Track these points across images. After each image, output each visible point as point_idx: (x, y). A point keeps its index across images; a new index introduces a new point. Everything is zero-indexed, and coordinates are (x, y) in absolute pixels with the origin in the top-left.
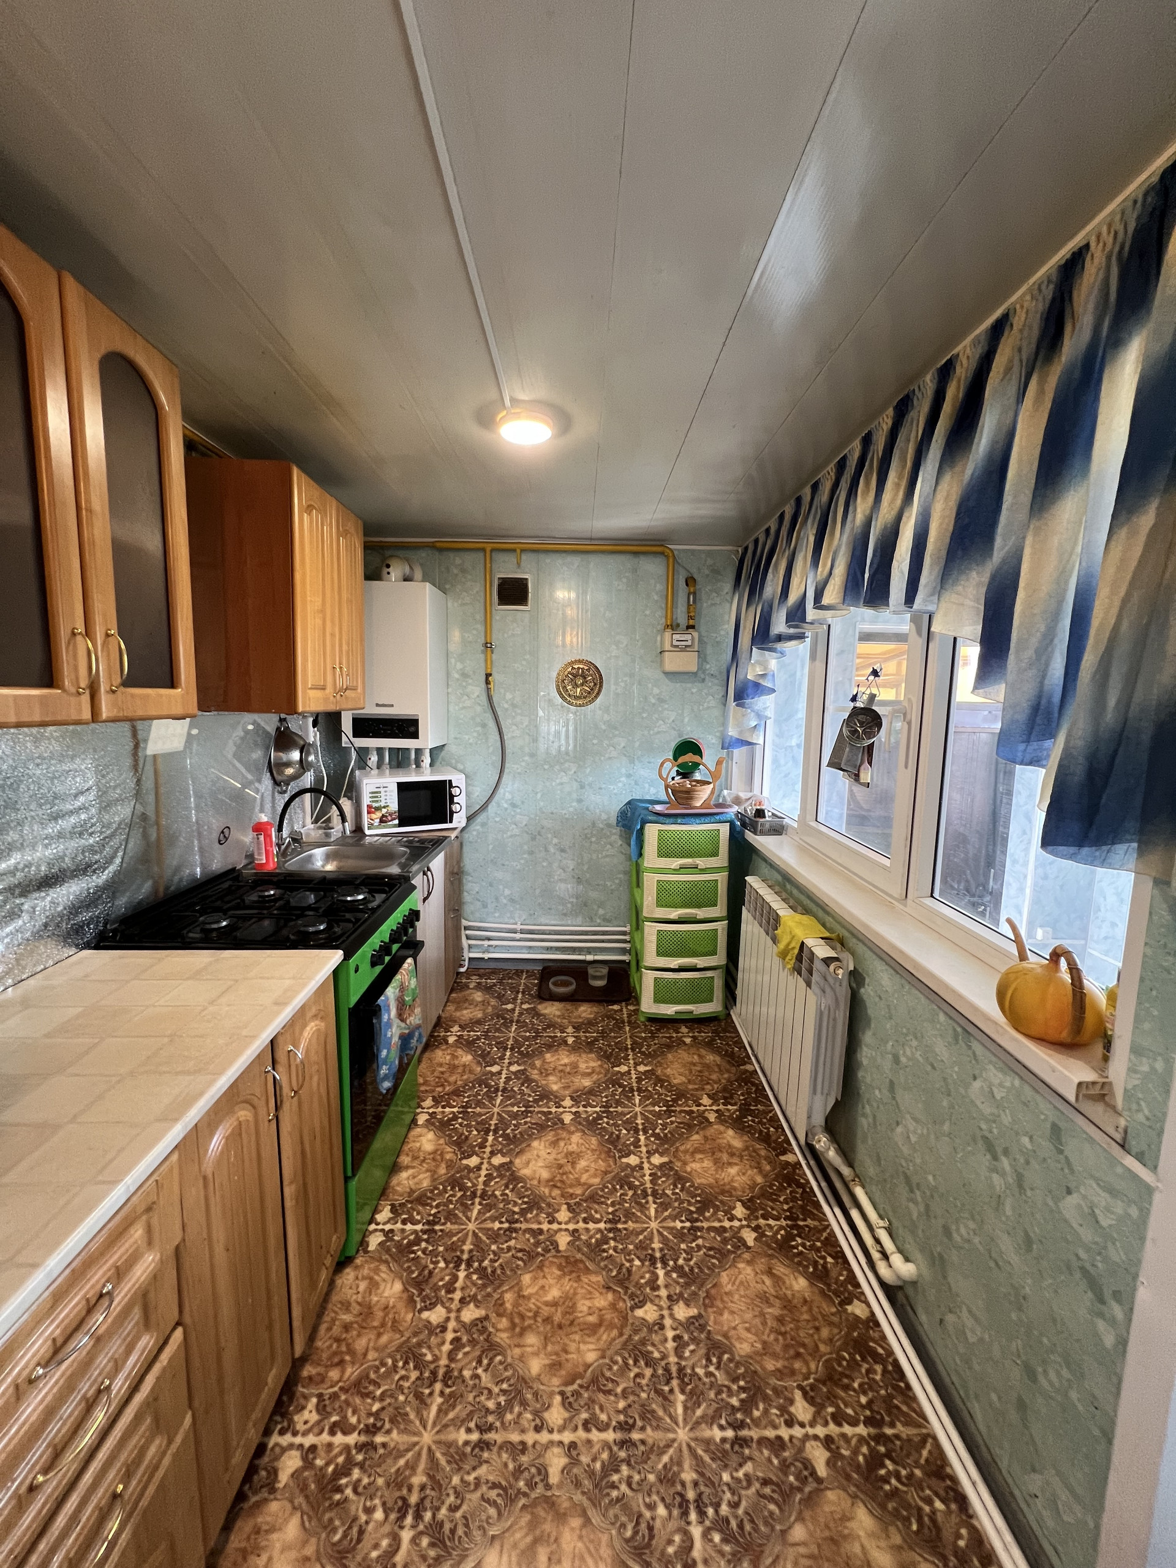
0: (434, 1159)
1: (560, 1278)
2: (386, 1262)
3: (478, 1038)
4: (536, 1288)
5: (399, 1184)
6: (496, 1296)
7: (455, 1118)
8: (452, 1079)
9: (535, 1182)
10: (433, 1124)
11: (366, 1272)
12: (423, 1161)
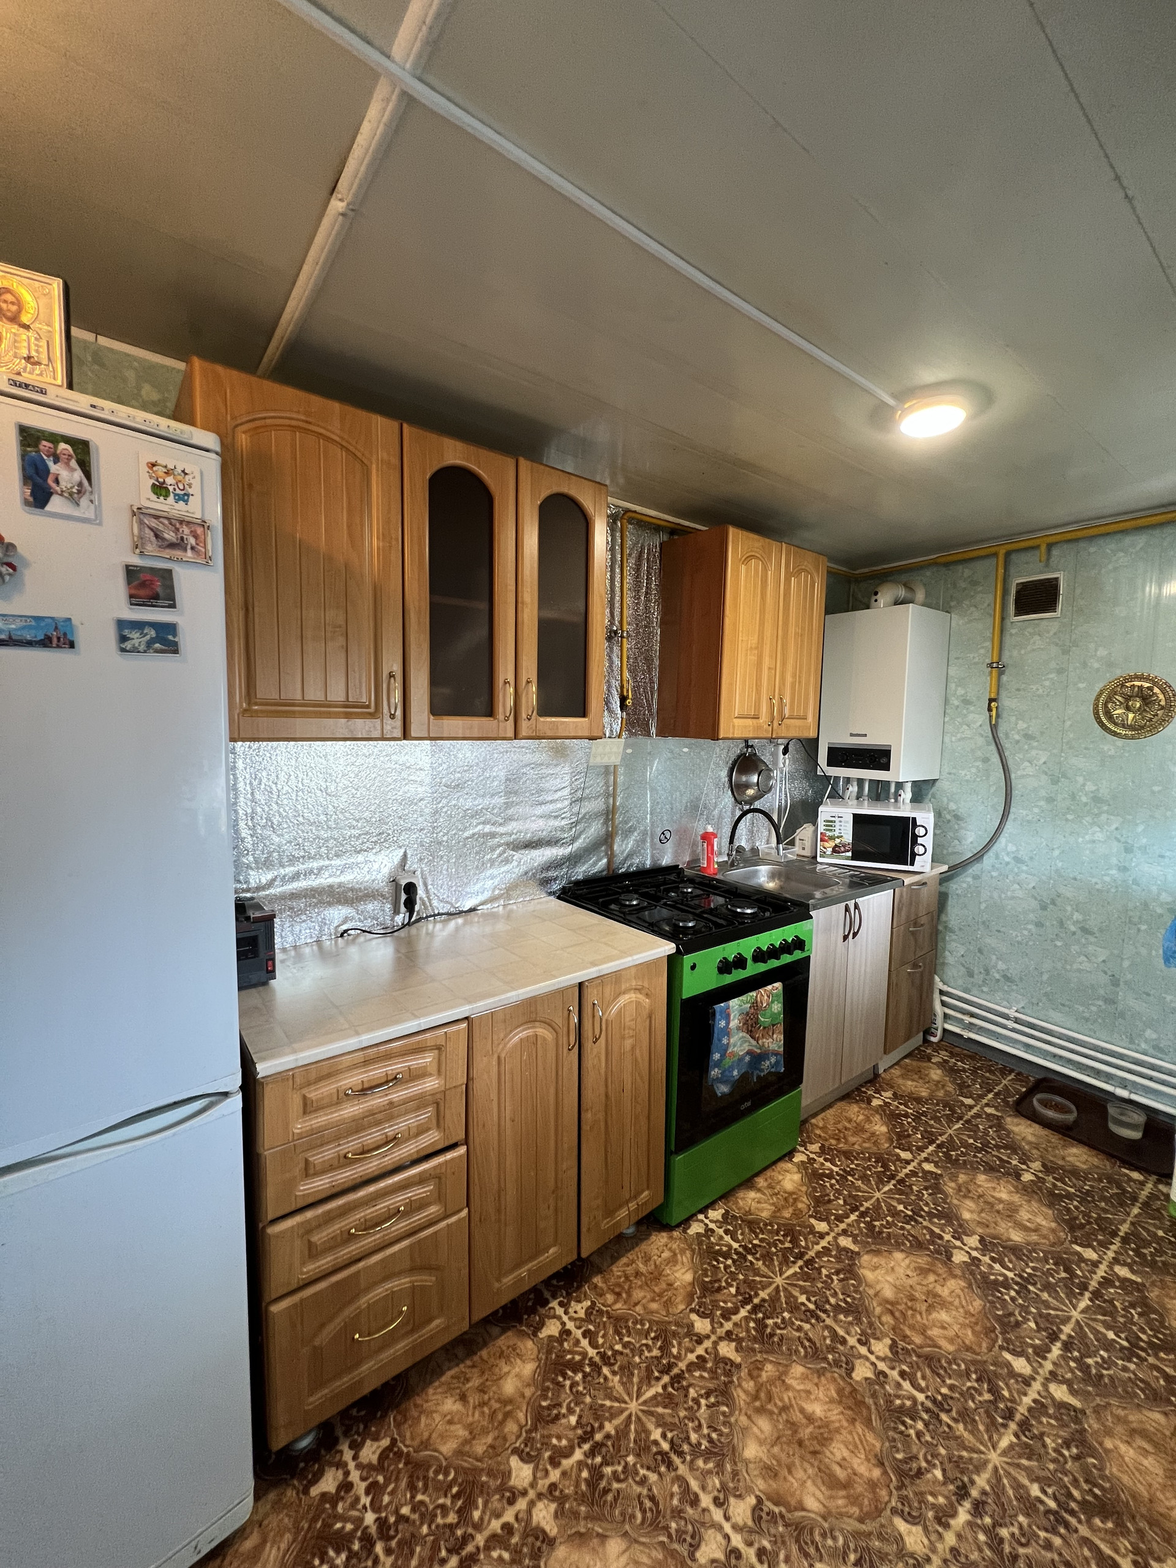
0: (786, 1199)
1: (832, 1401)
2: (693, 1251)
3: (906, 1116)
4: (801, 1387)
5: (743, 1199)
6: (759, 1357)
7: (830, 1176)
8: (852, 1139)
9: (871, 1292)
10: (806, 1169)
11: (675, 1246)
12: (776, 1194)
